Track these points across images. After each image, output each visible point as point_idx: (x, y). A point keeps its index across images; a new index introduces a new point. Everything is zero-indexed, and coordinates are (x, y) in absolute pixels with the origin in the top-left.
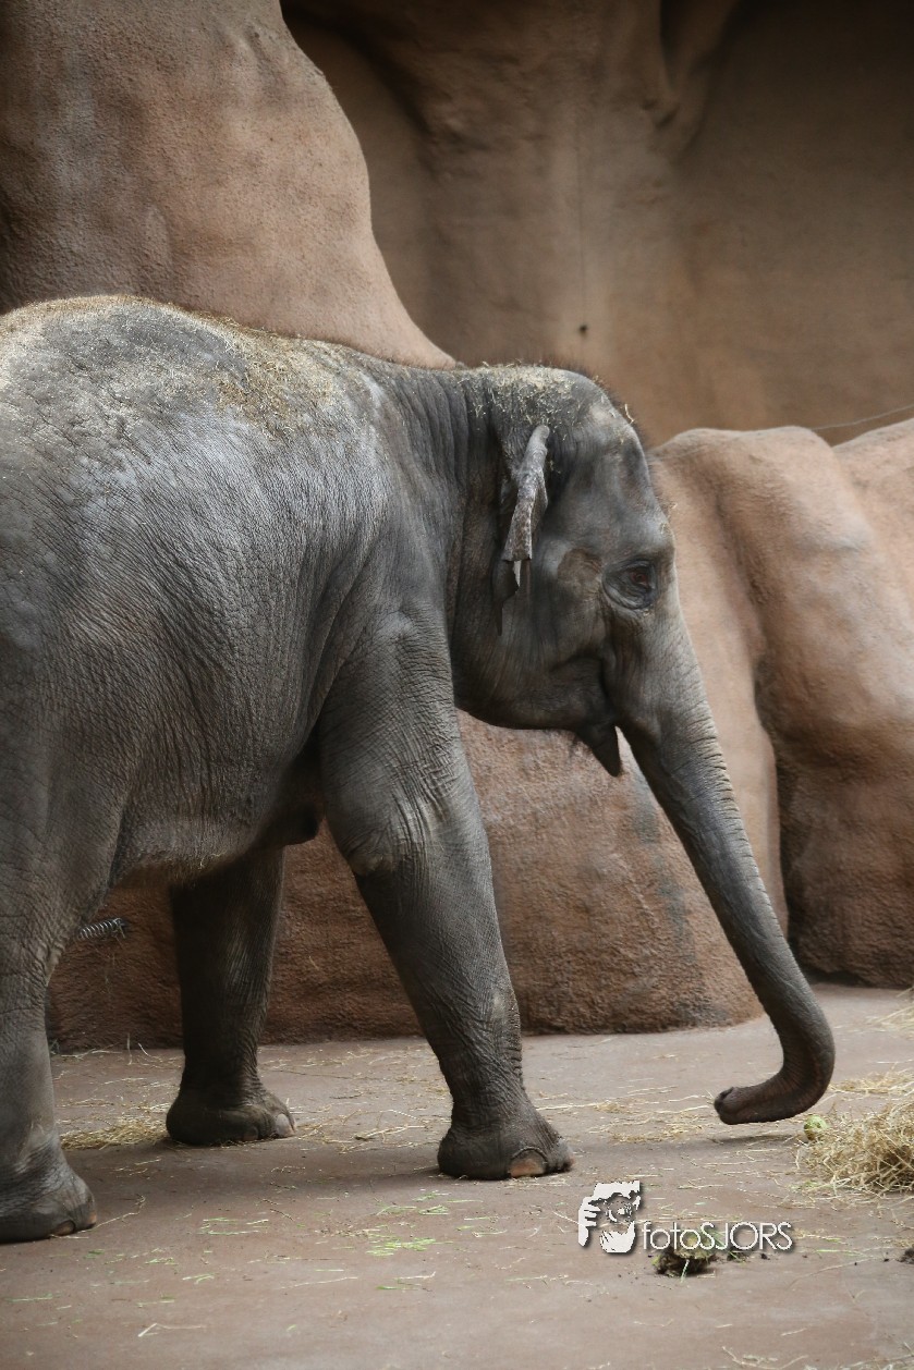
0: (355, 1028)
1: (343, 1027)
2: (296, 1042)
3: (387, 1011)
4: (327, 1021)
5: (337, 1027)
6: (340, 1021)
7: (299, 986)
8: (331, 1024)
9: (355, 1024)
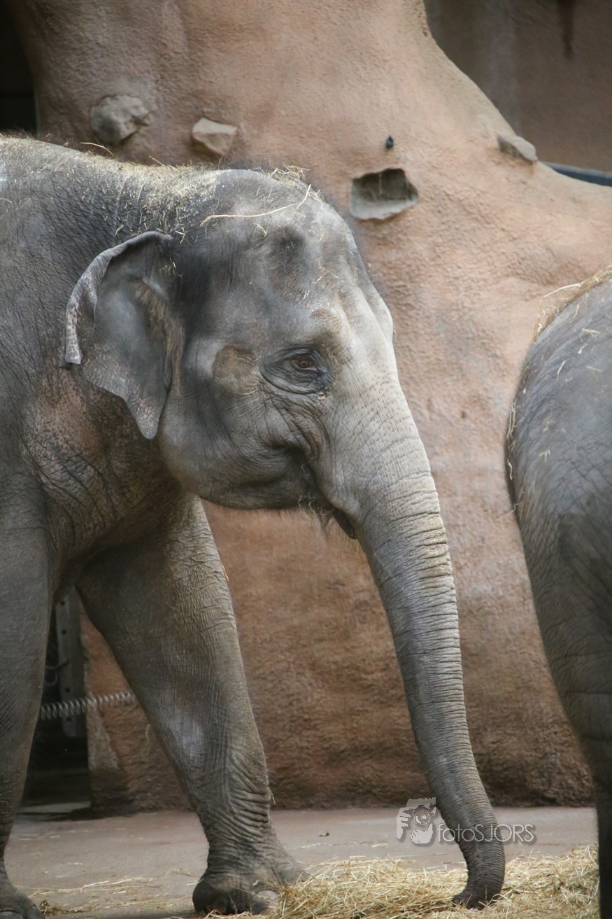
0: (375, 795)
1: (364, 794)
2: (324, 808)
3: (402, 779)
4: (350, 787)
5: (359, 793)
6: (361, 788)
7: (323, 752)
8: (353, 791)
9: (375, 791)
